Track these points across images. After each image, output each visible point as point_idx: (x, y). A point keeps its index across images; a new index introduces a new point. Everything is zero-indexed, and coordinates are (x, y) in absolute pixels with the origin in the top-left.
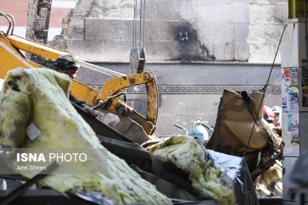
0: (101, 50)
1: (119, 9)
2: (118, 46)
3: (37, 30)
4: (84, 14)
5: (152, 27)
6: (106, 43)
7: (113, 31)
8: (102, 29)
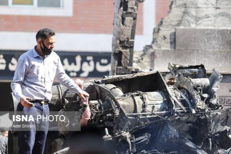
1: (213, 18)
2: (212, 56)
3: (122, 40)
4: (175, 23)
6: (199, 53)
7: (206, 40)
8: (194, 39)
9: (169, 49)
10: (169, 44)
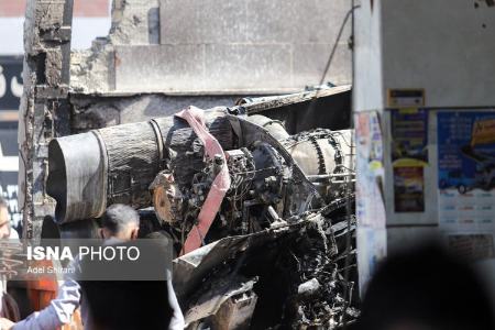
0: (198, 67)
5: (316, 14)
6: (211, 49)
7: (225, 23)
8: (200, 21)
9: (147, 44)
10: (147, 33)
